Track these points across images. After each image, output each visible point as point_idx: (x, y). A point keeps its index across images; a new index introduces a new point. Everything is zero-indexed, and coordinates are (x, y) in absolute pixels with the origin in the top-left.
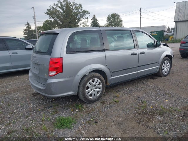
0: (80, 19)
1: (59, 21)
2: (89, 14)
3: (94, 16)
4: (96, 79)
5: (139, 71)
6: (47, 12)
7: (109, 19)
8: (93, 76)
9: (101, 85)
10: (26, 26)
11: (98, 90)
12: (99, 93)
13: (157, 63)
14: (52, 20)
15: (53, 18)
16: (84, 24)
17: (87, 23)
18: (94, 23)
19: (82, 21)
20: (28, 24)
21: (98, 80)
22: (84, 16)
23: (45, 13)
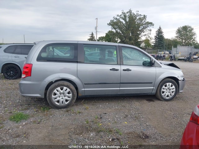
0: (142, 31)
1: (121, 32)
2: (153, 25)
3: (160, 28)
4: (65, 88)
5: (121, 88)
6: (110, 23)
7: (179, 31)
8: (61, 85)
9: (71, 94)
10: (90, 36)
11: (67, 98)
12: (68, 102)
13: (152, 83)
14: (114, 30)
15: (115, 29)
16: (146, 36)
17: (149, 35)
18: (158, 36)
19: (145, 33)
20: (92, 34)
21: (67, 89)
22: (147, 28)
23: (108, 24)
